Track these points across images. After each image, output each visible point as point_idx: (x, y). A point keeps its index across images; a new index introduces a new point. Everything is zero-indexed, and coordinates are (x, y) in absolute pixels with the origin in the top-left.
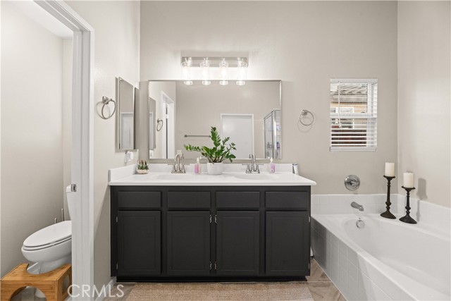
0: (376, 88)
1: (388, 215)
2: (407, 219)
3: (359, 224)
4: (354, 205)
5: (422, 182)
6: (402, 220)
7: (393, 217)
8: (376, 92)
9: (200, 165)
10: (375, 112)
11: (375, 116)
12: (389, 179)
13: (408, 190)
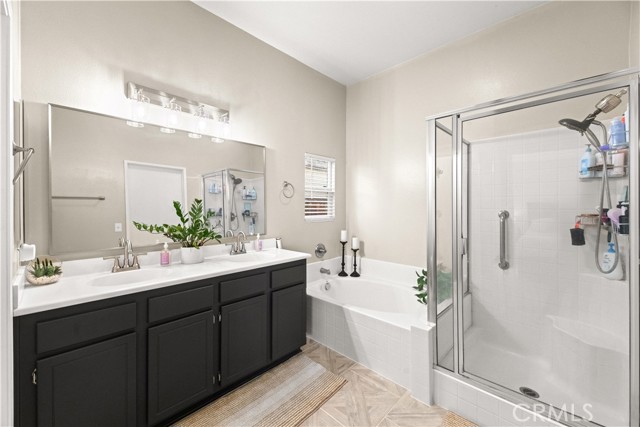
0: (334, 166)
1: (343, 274)
2: (355, 274)
3: (327, 287)
4: (323, 271)
5: (362, 244)
6: (352, 275)
7: (346, 275)
8: (334, 170)
9: (170, 252)
10: (333, 187)
11: (333, 191)
12: (344, 243)
13: (355, 251)
